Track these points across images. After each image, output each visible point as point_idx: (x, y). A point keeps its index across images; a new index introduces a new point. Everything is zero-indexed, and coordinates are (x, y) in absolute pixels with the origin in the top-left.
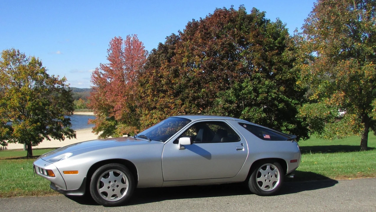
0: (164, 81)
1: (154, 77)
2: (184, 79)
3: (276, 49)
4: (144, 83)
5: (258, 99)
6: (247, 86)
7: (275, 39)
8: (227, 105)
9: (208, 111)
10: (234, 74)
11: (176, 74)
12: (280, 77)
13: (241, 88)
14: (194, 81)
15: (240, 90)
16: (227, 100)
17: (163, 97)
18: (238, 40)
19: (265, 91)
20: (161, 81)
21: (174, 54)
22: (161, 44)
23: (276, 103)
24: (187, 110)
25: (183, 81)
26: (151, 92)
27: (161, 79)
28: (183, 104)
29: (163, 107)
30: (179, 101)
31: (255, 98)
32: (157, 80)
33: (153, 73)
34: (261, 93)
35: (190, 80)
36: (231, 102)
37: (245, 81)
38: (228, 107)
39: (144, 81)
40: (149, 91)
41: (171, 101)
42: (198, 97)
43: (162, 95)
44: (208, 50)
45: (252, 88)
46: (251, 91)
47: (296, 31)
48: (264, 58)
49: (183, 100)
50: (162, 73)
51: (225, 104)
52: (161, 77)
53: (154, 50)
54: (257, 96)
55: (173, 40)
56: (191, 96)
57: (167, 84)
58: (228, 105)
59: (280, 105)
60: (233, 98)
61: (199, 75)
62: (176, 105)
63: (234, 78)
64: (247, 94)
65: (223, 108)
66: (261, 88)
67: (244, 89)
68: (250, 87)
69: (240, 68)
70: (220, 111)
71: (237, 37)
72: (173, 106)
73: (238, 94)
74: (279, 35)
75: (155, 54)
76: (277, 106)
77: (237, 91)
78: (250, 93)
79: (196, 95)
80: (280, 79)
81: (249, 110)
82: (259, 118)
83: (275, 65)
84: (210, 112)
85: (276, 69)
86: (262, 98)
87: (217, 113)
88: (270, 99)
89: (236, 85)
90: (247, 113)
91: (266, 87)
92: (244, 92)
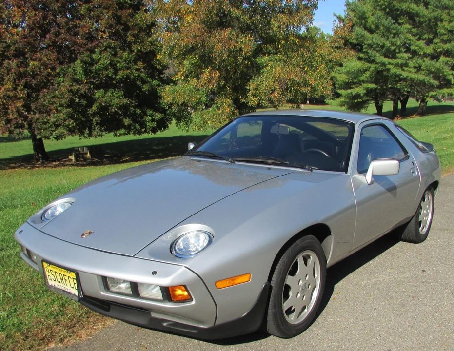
3: (129, 8)
5: (117, 77)
6: (99, 59)
8: (76, 87)
9: (44, 96)
10: (78, 40)
12: (140, 48)
13: (92, 62)
14: (16, 48)
15: (92, 65)
16: (74, 78)
19: (125, 67)
23: (139, 83)
24: (11, 94)
31: (114, 76)
34: (120, 70)
35: (9, 47)
36: (77, 82)
37: (96, 50)
38: (77, 90)
42: (26, 74)
45: (109, 62)
46: (107, 66)
48: (118, 19)
51: (72, 85)
54: (116, 71)
56: (15, 73)
58: (78, 86)
59: (144, 86)
60: (80, 76)
61: (24, 38)
63: (79, 46)
64: (103, 70)
65: (71, 91)
66: (118, 62)
67: (96, 64)
68: (105, 59)
69: (87, 31)
73: (90, 70)
76: (140, 89)
77: (88, 65)
78: (106, 69)
79: (22, 70)
80: (138, 50)
81: (105, 94)
82: (122, 104)
83: (132, 30)
84: (48, 97)
85: (133, 36)
86: (123, 77)
87: (62, 98)
88: (132, 78)
89: (85, 56)
90: (103, 97)
91: (125, 61)
92: (97, 67)
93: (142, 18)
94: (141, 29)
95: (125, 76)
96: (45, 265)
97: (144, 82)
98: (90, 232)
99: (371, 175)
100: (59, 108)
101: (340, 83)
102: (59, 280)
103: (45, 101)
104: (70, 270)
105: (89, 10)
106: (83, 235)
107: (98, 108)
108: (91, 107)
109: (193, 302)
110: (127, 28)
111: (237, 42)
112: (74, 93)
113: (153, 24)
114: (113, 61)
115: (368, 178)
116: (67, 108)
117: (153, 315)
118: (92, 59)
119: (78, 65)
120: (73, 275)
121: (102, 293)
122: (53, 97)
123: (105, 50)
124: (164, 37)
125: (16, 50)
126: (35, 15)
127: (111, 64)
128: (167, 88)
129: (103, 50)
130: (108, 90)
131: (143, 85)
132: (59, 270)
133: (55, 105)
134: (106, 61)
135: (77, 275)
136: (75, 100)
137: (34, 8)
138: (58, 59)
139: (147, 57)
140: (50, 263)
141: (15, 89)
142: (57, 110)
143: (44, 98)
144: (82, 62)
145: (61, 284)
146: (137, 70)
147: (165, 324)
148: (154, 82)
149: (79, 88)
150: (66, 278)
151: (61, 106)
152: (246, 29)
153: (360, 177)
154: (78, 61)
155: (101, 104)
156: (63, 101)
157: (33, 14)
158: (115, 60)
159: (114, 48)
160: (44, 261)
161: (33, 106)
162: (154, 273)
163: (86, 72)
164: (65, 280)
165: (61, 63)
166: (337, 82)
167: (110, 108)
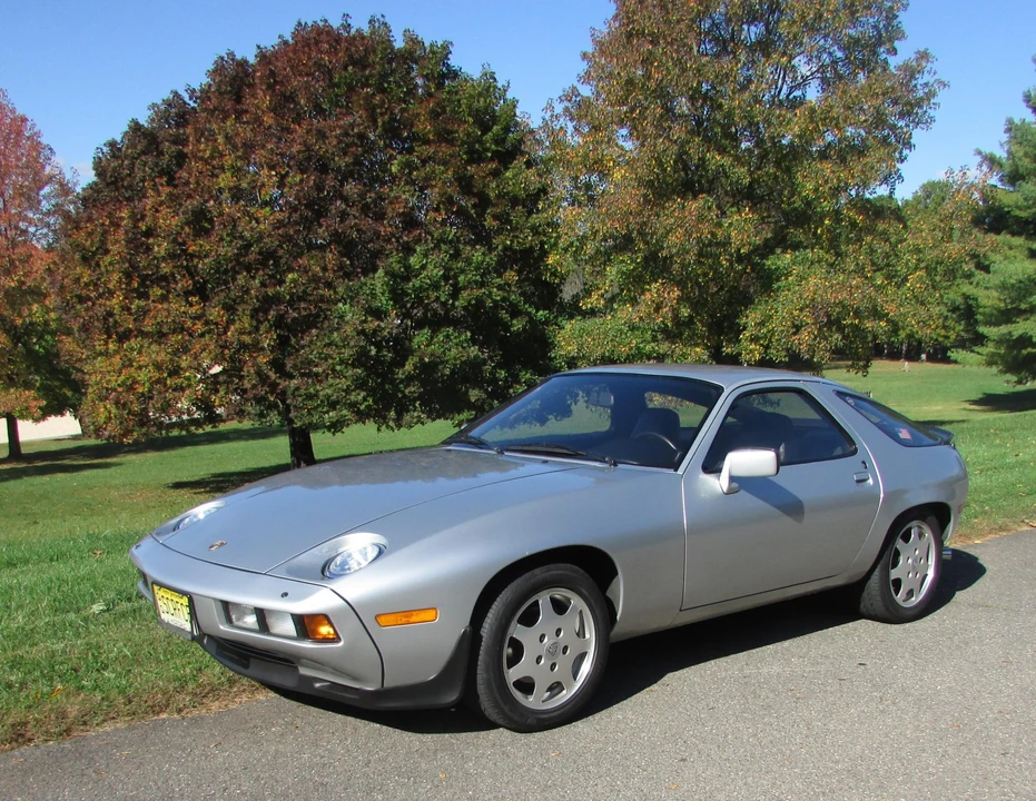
0: (161, 248)
1: (126, 233)
2: (231, 241)
3: (492, 159)
4: (94, 254)
5: (457, 303)
6: (423, 267)
7: (486, 129)
8: (373, 324)
9: (311, 342)
10: (382, 229)
11: (200, 222)
12: (508, 243)
13: (409, 274)
14: (262, 248)
15: (407, 279)
16: (369, 307)
17: (164, 299)
18: (384, 123)
19: (476, 282)
20: (149, 249)
21: (181, 158)
22: (136, 127)
23: (504, 315)
24: (247, 339)
25: (226, 250)
26: (120, 282)
27: (151, 241)
28: (230, 322)
29: (165, 329)
30: (215, 313)
31: (451, 301)
32: (140, 241)
33: (122, 219)
34: (465, 288)
35: (248, 246)
36: (378, 314)
37: (418, 249)
38: (375, 331)
39: (92, 246)
40: (116, 277)
41: (192, 311)
42: (277, 299)
43: (157, 291)
44: (299, 152)
45: (442, 272)
46: (438, 282)
48: (465, 184)
49: (230, 308)
50: (155, 219)
51: (365, 321)
52: (149, 233)
53: (112, 144)
54: (455, 294)
55: (176, 113)
56: (257, 297)
57: (172, 256)
58: (376, 323)
59: (514, 322)
60: (383, 301)
61: (279, 228)
62: (207, 323)
63: (384, 240)
64: (428, 289)
65: (362, 332)
66: (463, 271)
67: (416, 276)
68: (435, 267)
69: (401, 210)
70: (352, 343)
71: (382, 114)
72: (198, 328)
73: (402, 289)
74: (494, 119)
75: (114, 156)
76: (507, 327)
77: (399, 279)
78: (436, 286)
79: (270, 291)
80: (506, 248)
81: (432, 338)
82: (463, 359)
83: (494, 205)
84: (319, 344)
85: (495, 217)
86: (469, 303)
87: (344, 346)
88: (489, 303)
89: (394, 261)
90: (427, 346)
91: (477, 269)
92: (418, 284)
93: (519, 177)
94: (515, 201)
95: (473, 302)
96: (156, 588)
97: (515, 312)
98: (222, 544)
99: (727, 476)
100: (338, 368)
101: (987, 310)
102: (173, 611)
103: (311, 354)
104: (183, 593)
105: (409, 165)
106: (212, 546)
107: (416, 368)
108: (403, 366)
109: (341, 644)
110: (483, 202)
112: (370, 337)
113: (543, 191)
114: (452, 269)
116: (353, 366)
117: (303, 671)
118: (408, 267)
119: (379, 279)
120: (185, 601)
121: (222, 627)
122: (326, 345)
123: (437, 246)
125: (260, 253)
126: (302, 180)
127: (446, 277)
128: (570, 326)
129: (433, 249)
130: (438, 330)
131: (512, 318)
132: (171, 594)
133: (330, 361)
134: (435, 271)
135: (191, 600)
136: (370, 351)
137: (299, 169)
138: (341, 267)
139: (528, 261)
140: (162, 586)
141: (257, 329)
142: (334, 370)
143: (311, 345)
144: (386, 273)
145: (172, 618)
146: (500, 287)
147: (317, 685)
148: (541, 312)
149: (378, 326)
150: (179, 606)
151: (342, 362)
154: (380, 272)
155: (421, 359)
156: (347, 353)
157: (298, 179)
158: (454, 266)
159: (454, 243)
160: (155, 583)
161: (289, 364)
162: (285, 594)
163: (397, 296)
164: (179, 610)
165: (347, 276)
166: (981, 310)
167: (440, 367)
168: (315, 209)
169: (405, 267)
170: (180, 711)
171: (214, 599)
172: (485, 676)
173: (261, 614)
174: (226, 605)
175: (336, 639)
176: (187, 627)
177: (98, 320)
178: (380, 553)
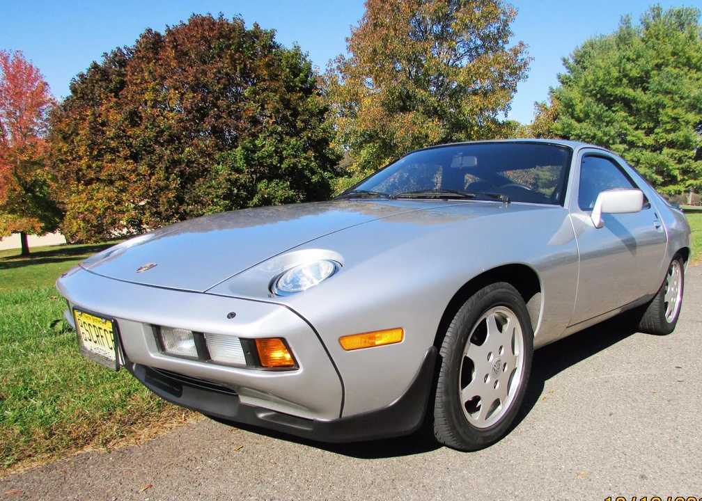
0: (110, 132)
1: (90, 123)
2: (152, 128)
3: (299, 92)
4: (71, 135)
5: (282, 166)
6: (263, 146)
7: (296, 75)
8: (235, 176)
9: (200, 185)
10: (240, 125)
11: (134, 118)
12: (310, 135)
13: (255, 149)
14: (170, 133)
15: (254, 152)
16: (233, 166)
17: (113, 161)
18: (240, 69)
19: (293, 155)
20: (104, 133)
21: (123, 84)
22: (95, 66)
23: (307, 173)
24: (162, 184)
25: (149, 134)
26: (86, 151)
27: (105, 128)
28: (152, 174)
29: (113, 178)
30: (143, 169)
31: (279, 165)
32: (98, 127)
33: (87, 116)
34: (286, 158)
35: (162, 131)
36: (239, 171)
37: (260, 135)
38: (236, 180)
39: (68, 130)
40: (83, 148)
41: (129, 167)
42: (179, 162)
43: (108, 157)
44: (192, 81)
45: (274, 149)
46: (272, 154)
47: (330, 63)
48: (286, 104)
49: (152, 167)
50: (107, 116)
51: (231, 174)
52: (103, 124)
53: (82, 76)
54: (281, 161)
55: (119, 59)
56: (168, 160)
57: (117, 137)
58: (237, 175)
59: (314, 177)
60: (241, 164)
61: (180, 123)
62: (138, 175)
63: (241, 131)
64: (266, 157)
65: (229, 180)
66: (285, 149)
67: (259, 150)
68: (270, 146)
69: (251, 115)
70: (223, 186)
71: (240, 64)
72: (134, 178)
73: (252, 157)
74: (301, 71)
75: (83, 83)
76: (309, 180)
77: (250, 151)
78: (270, 156)
79: (176, 157)
80: (309, 138)
81: (268, 185)
82: (286, 196)
83: (301, 115)
84: (204, 186)
85: (303, 121)
86: (289, 166)
87: (218, 188)
88: (300, 166)
89: (247, 143)
90: (266, 189)
91: (293, 148)
92: (260, 154)
93: (314, 102)
94: (312, 115)
95: (291, 165)
96: (77, 313)
97: (313, 172)
98: (152, 266)
99: (599, 213)
100: (215, 200)
102: (95, 339)
103: (200, 192)
104: (106, 318)
105: (255, 93)
106: (141, 268)
107: (259, 200)
108: (252, 199)
109: (300, 372)
110: (295, 114)
111: (422, 127)
112: (234, 183)
113: (326, 109)
114: (279, 148)
115: (595, 218)
116: (224, 199)
117: (244, 400)
118: (255, 146)
119: (239, 152)
120: (109, 326)
121: (152, 355)
122: (209, 187)
123: (271, 135)
124: (339, 123)
125: (170, 136)
126: (194, 97)
127: (276, 151)
128: (341, 180)
129: (268, 136)
130: (272, 181)
131: (312, 175)
132: (94, 320)
133: (211, 196)
134: (270, 148)
135: (116, 326)
136: (234, 190)
137: (192, 90)
138: (217, 145)
139: (320, 145)
140: (83, 311)
141: (167, 179)
142: (212, 201)
143: (200, 187)
144: (243, 148)
145: (96, 346)
146: (305, 158)
147: (261, 415)
148: (326, 173)
149: (238, 177)
150: (102, 333)
151: (217, 197)
152: (433, 113)
153: (582, 217)
154: (240, 148)
155: (263, 196)
156: (220, 192)
157: (191, 96)
158: (280, 146)
159: (280, 134)
160: (76, 308)
161: (186, 197)
162: (232, 315)
163: (248, 161)
164: (102, 337)
165: (221, 150)
167: (273, 200)
168: (202, 113)
169: (253, 146)
170: (105, 443)
171: (143, 323)
172: (444, 398)
173: (201, 339)
174: (157, 329)
175: (293, 366)
176: (112, 355)
177: (73, 173)
178: (336, 270)
